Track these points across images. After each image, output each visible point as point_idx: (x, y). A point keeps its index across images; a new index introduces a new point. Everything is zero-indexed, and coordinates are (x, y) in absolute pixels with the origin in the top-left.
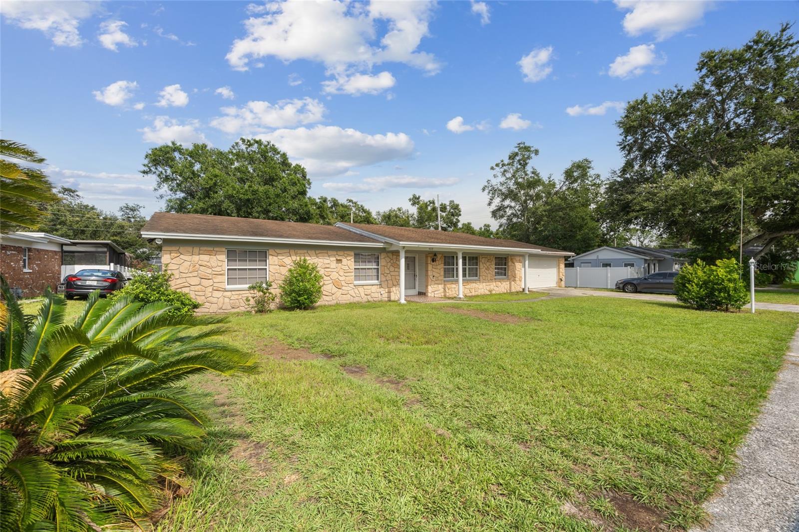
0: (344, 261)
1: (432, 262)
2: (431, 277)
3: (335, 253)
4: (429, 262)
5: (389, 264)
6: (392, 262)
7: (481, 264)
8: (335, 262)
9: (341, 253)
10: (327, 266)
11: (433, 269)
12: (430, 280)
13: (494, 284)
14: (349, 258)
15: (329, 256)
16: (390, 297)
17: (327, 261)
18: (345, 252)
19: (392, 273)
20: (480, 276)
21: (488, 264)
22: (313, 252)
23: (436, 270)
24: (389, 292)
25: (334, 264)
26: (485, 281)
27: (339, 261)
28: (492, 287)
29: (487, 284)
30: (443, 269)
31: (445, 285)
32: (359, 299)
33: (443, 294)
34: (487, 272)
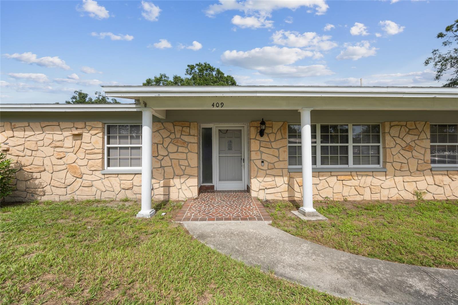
0: (86, 136)
1: (258, 137)
2: (259, 163)
3: (70, 125)
4: (253, 136)
5: (168, 140)
6: (172, 136)
7: (388, 138)
8: (71, 138)
9: (80, 125)
10: (58, 144)
11: (262, 149)
12: (254, 168)
13: (429, 179)
14: (93, 132)
15: (61, 130)
16: (169, 194)
17: (57, 137)
18: (87, 124)
19: (172, 156)
20: (385, 162)
21: (408, 139)
22: (38, 124)
23: (270, 151)
24: (167, 187)
25: (69, 142)
26: (399, 171)
27: (78, 136)
28: (422, 185)
29: (407, 179)
30: (287, 149)
31: (290, 178)
32: (112, 195)
33: (286, 195)
34: (408, 154)
